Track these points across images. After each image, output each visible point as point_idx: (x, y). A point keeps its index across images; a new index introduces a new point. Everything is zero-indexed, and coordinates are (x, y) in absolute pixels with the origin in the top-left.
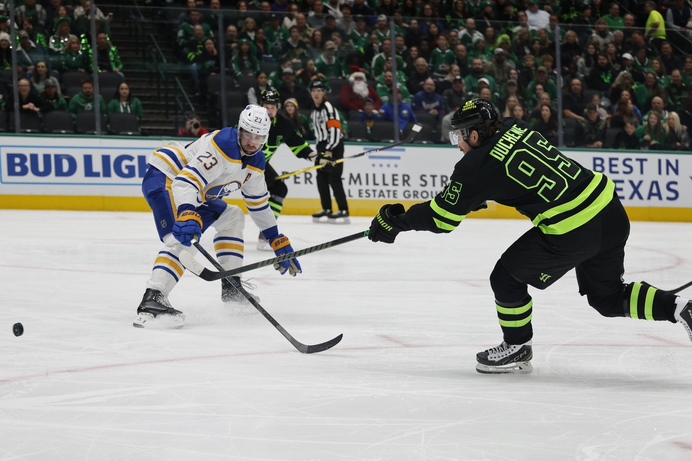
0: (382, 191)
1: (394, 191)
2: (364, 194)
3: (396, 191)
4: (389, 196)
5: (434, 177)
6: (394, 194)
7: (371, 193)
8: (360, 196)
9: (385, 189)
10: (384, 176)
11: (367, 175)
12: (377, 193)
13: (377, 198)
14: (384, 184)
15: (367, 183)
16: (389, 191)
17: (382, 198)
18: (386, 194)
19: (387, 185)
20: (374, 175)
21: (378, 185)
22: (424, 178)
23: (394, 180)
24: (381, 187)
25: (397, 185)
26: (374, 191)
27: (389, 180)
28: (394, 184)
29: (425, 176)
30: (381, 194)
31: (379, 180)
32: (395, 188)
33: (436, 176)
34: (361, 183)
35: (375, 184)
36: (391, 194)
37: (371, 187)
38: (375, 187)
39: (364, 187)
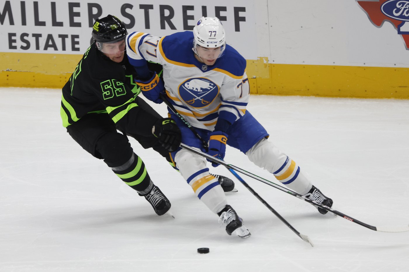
0: (50, 37)
1: (74, 37)
2: (19, 43)
3: (77, 37)
4: (64, 48)
5: (147, 8)
6: (74, 43)
7: (32, 40)
8: (11, 47)
9: (56, 31)
10: (53, 5)
11: (23, 4)
12: (42, 41)
13: (41, 50)
14: (56, 23)
15: (24, 23)
16: (63, 37)
17: (51, 50)
18: (58, 42)
19: (61, 24)
20: (36, 4)
21: (43, 24)
22: (128, 10)
23: (73, 15)
24: (48, 29)
25: (79, 25)
26: (37, 36)
27: (63, 15)
28: (73, 24)
29: (130, 6)
30: (50, 43)
31: (45, 15)
32: (75, 31)
33: (151, 7)
34: (12, 23)
35: (38, 23)
36: (68, 41)
37: (31, 28)
38: (39, 30)
39: (18, 29)
